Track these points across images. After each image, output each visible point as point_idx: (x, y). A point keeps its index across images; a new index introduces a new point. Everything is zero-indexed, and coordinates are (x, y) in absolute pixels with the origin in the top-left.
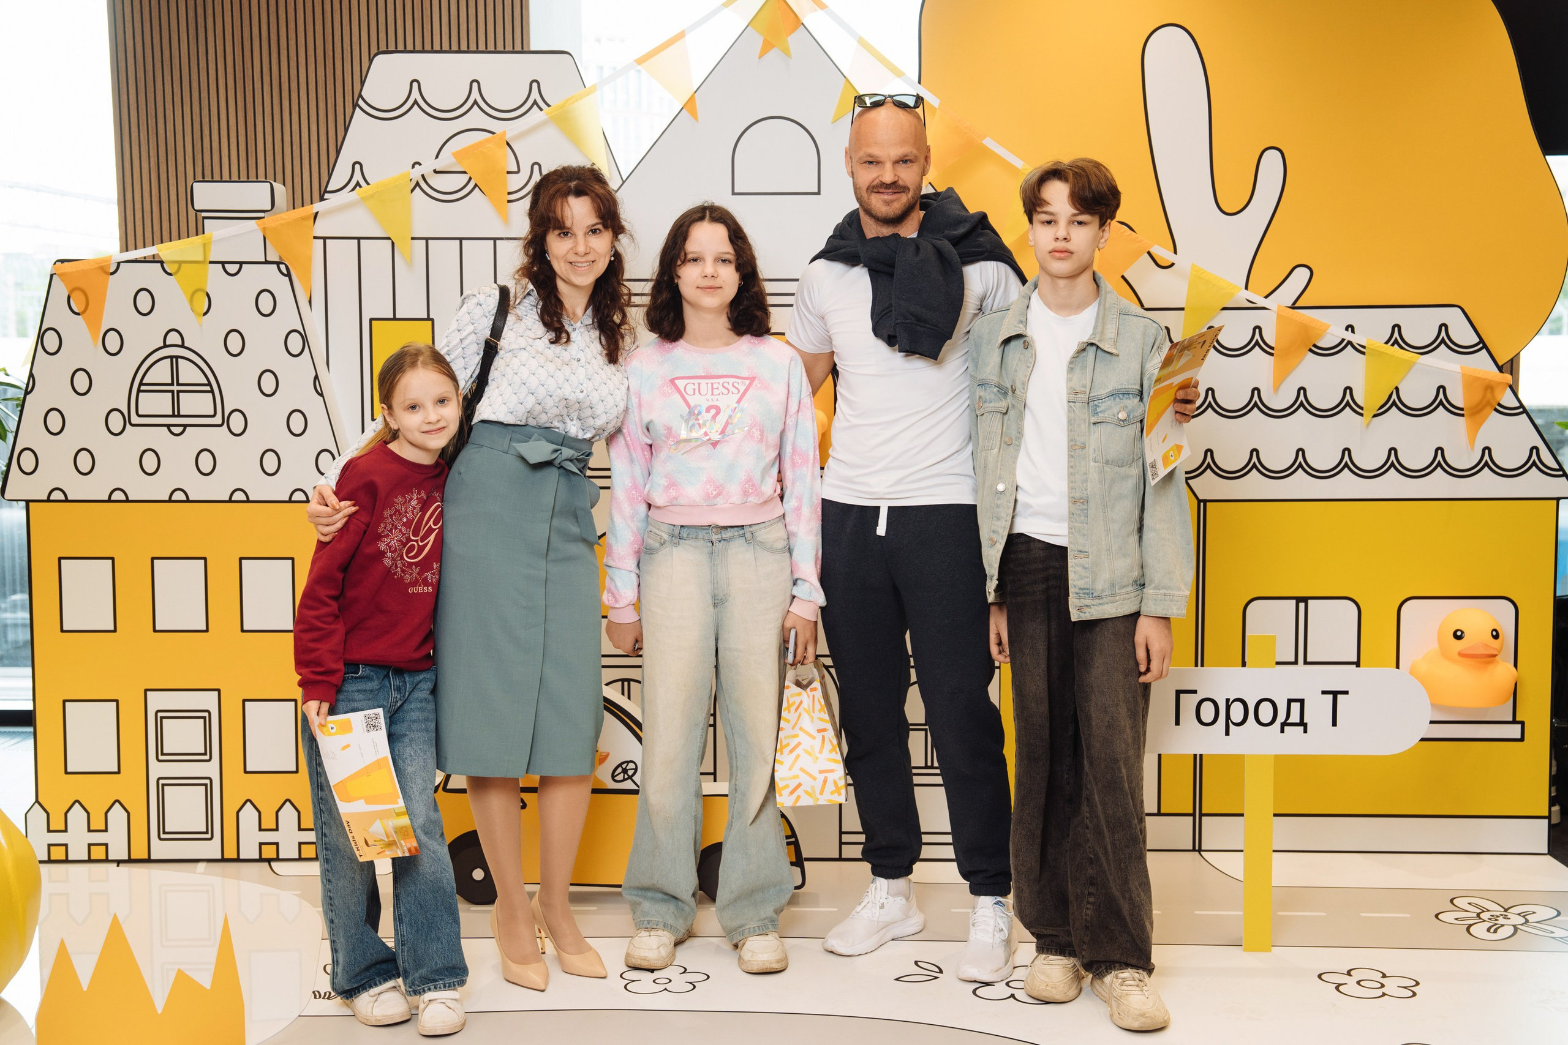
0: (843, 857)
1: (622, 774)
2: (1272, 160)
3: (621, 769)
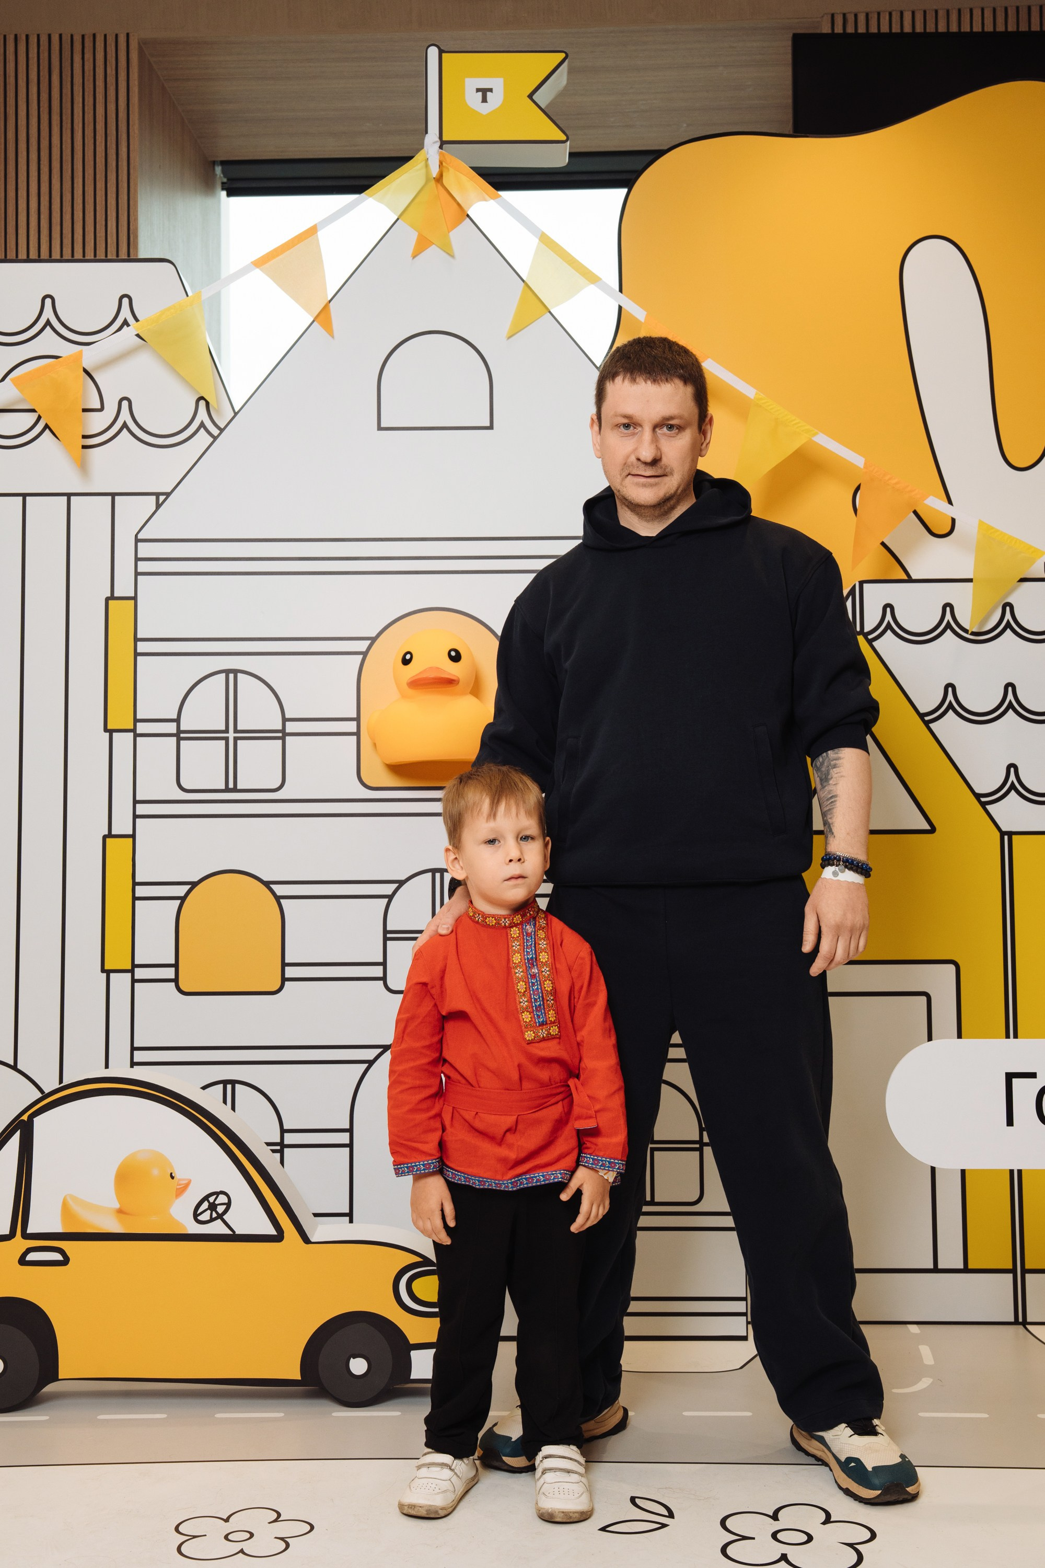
1: (209, 1212)
3: (208, 1204)
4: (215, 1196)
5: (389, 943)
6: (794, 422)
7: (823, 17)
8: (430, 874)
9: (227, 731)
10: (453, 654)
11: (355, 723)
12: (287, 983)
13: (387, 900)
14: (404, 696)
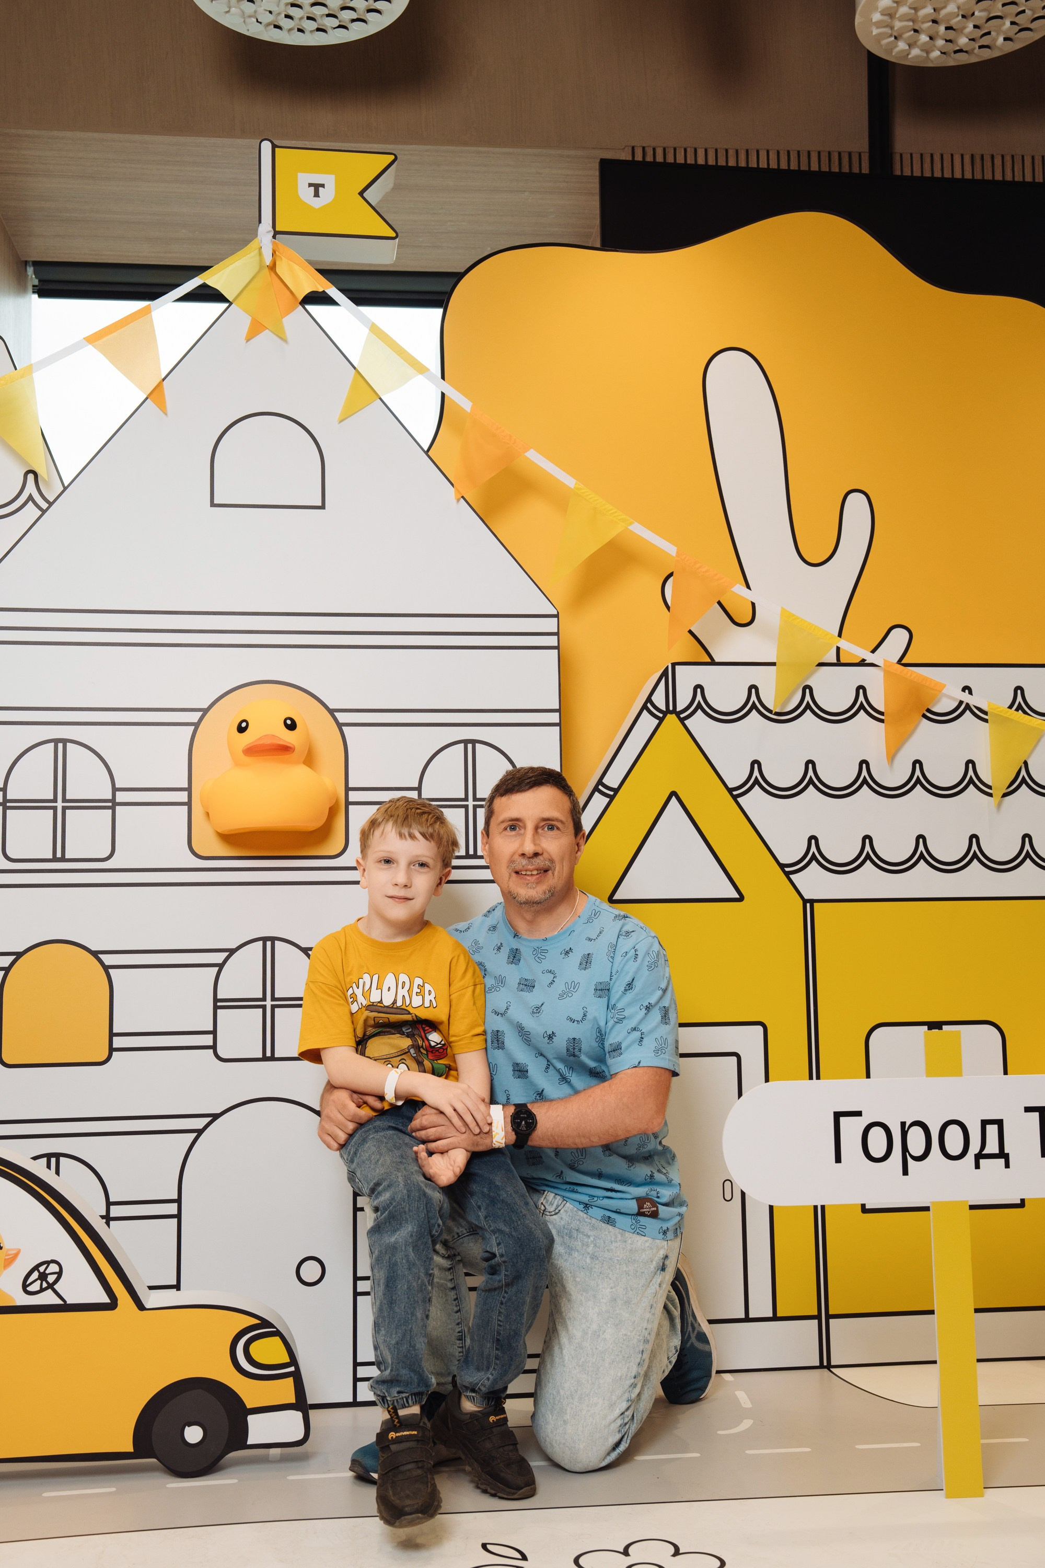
0: (358, 1400)
1: (39, 1282)
2: (857, 506)
3: (38, 1274)
4: (46, 1265)
5: (219, 1011)
6: (612, 511)
7: (624, 148)
8: (261, 942)
9: (55, 800)
10: (289, 722)
11: (186, 793)
12: (114, 1053)
13: (217, 968)
14: (237, 764)
